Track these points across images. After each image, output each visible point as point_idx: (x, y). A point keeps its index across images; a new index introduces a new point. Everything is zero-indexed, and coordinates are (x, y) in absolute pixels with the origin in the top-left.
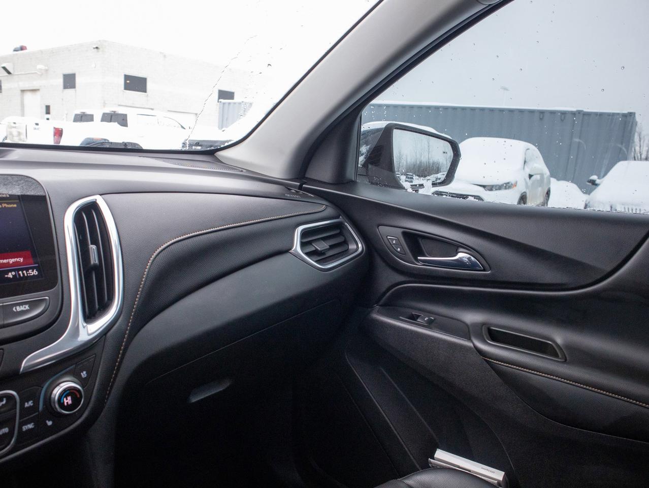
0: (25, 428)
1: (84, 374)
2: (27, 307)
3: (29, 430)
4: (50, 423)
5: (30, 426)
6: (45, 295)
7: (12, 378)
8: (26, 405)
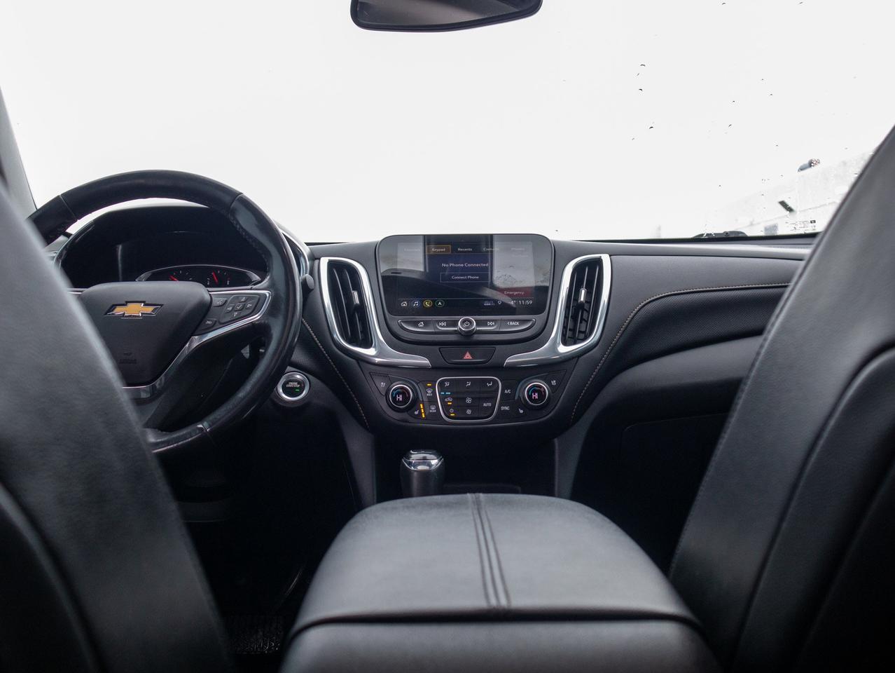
0: (503, 408)
1: (554, 383)
2: (518, 323)
3: (505, 411)
4: (521, 411)
5: (507, 408)
6: (534, 318)
7: (498, 369)
8: (506, 392)
